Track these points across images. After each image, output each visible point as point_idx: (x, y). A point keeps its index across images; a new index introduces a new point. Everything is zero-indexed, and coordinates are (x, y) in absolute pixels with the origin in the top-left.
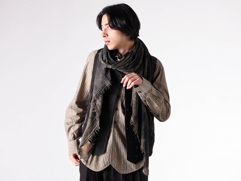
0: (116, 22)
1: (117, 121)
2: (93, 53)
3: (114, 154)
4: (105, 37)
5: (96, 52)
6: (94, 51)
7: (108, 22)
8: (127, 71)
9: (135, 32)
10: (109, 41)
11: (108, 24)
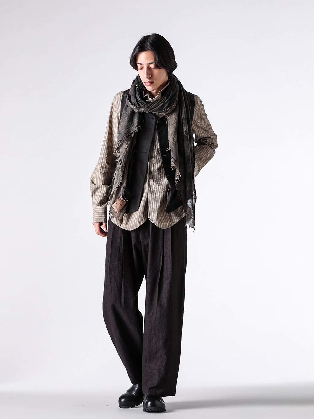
1: (152, 171)
2: (118, 96)
5: (122, 94)
6: (119, 93)
8: (163, 112)
10: (152, 82)
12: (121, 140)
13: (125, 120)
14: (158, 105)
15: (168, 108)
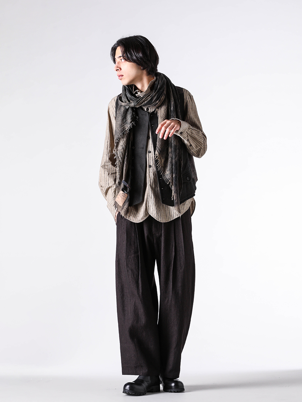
0: (131, 54)
4: (118, 70)
5: (116, 98)
7: (122, 54)
8: (152, 105)
9: (152, 65)
10: (122, 76)
11: (122, 56)
12: (118, 138)
13: (119, 119)
14: (147, 99)
15: (157, 100)
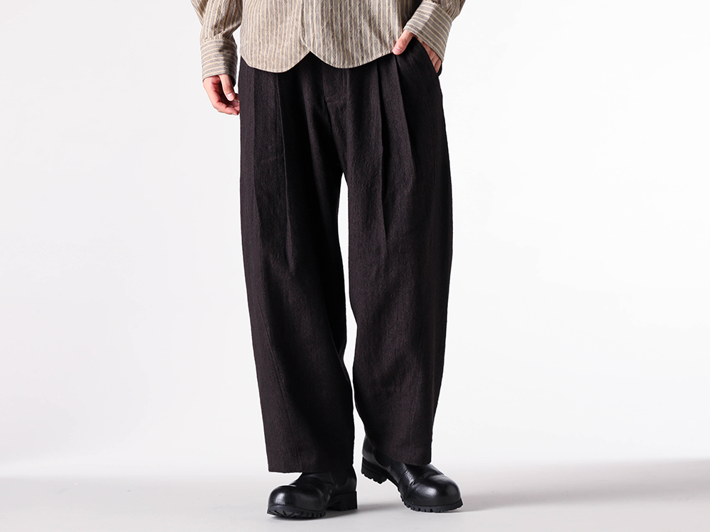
3: (312, 11)
